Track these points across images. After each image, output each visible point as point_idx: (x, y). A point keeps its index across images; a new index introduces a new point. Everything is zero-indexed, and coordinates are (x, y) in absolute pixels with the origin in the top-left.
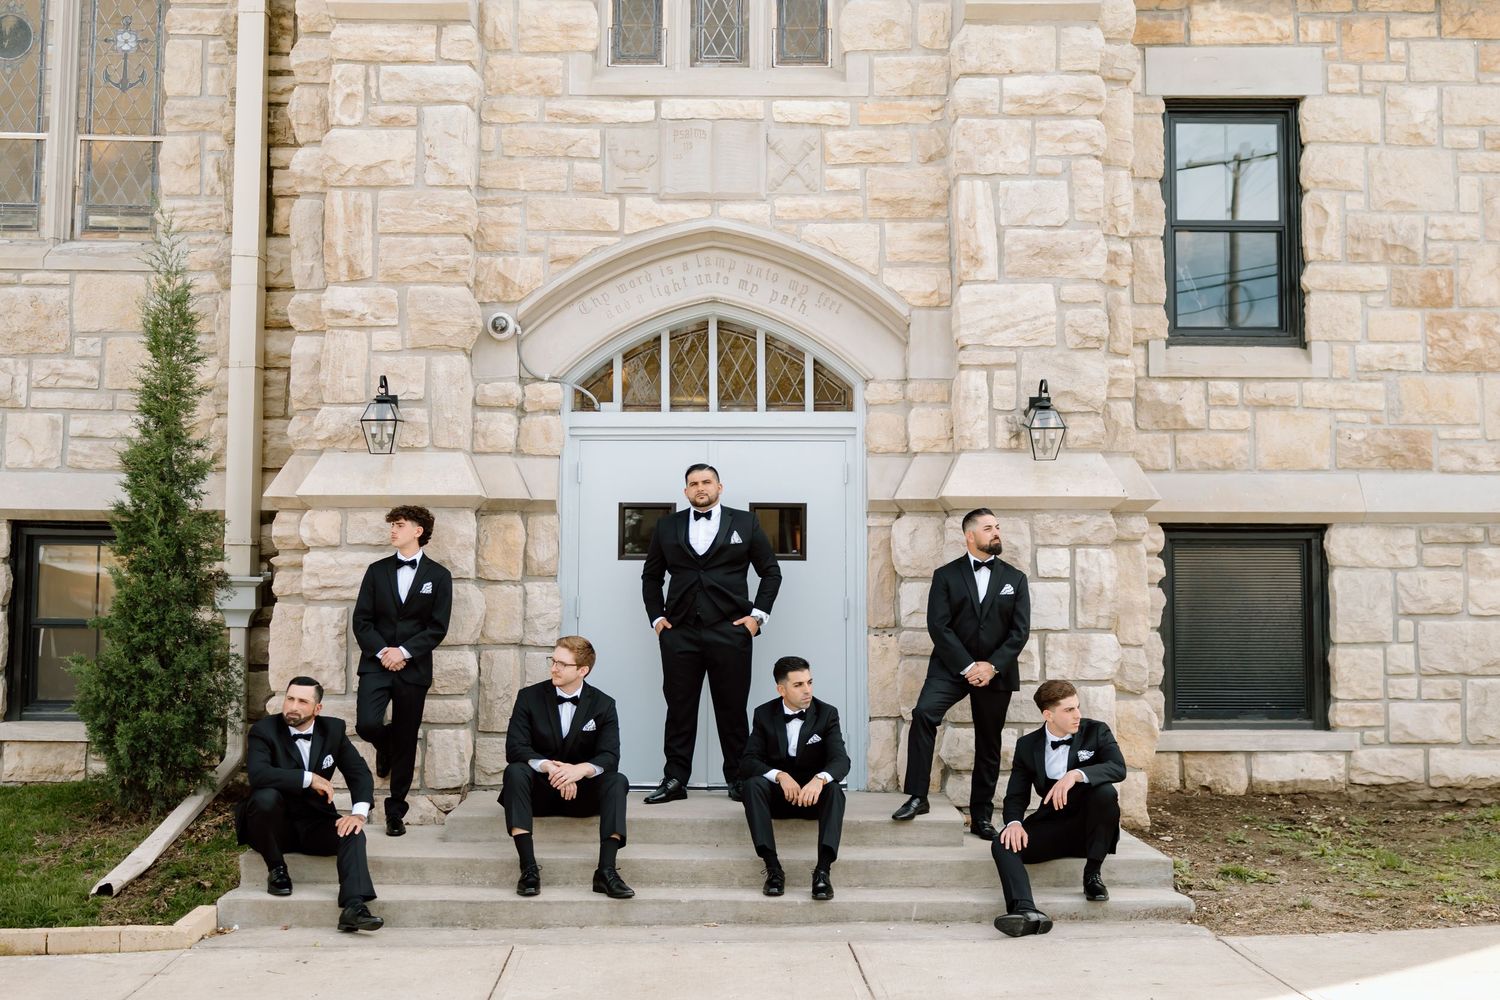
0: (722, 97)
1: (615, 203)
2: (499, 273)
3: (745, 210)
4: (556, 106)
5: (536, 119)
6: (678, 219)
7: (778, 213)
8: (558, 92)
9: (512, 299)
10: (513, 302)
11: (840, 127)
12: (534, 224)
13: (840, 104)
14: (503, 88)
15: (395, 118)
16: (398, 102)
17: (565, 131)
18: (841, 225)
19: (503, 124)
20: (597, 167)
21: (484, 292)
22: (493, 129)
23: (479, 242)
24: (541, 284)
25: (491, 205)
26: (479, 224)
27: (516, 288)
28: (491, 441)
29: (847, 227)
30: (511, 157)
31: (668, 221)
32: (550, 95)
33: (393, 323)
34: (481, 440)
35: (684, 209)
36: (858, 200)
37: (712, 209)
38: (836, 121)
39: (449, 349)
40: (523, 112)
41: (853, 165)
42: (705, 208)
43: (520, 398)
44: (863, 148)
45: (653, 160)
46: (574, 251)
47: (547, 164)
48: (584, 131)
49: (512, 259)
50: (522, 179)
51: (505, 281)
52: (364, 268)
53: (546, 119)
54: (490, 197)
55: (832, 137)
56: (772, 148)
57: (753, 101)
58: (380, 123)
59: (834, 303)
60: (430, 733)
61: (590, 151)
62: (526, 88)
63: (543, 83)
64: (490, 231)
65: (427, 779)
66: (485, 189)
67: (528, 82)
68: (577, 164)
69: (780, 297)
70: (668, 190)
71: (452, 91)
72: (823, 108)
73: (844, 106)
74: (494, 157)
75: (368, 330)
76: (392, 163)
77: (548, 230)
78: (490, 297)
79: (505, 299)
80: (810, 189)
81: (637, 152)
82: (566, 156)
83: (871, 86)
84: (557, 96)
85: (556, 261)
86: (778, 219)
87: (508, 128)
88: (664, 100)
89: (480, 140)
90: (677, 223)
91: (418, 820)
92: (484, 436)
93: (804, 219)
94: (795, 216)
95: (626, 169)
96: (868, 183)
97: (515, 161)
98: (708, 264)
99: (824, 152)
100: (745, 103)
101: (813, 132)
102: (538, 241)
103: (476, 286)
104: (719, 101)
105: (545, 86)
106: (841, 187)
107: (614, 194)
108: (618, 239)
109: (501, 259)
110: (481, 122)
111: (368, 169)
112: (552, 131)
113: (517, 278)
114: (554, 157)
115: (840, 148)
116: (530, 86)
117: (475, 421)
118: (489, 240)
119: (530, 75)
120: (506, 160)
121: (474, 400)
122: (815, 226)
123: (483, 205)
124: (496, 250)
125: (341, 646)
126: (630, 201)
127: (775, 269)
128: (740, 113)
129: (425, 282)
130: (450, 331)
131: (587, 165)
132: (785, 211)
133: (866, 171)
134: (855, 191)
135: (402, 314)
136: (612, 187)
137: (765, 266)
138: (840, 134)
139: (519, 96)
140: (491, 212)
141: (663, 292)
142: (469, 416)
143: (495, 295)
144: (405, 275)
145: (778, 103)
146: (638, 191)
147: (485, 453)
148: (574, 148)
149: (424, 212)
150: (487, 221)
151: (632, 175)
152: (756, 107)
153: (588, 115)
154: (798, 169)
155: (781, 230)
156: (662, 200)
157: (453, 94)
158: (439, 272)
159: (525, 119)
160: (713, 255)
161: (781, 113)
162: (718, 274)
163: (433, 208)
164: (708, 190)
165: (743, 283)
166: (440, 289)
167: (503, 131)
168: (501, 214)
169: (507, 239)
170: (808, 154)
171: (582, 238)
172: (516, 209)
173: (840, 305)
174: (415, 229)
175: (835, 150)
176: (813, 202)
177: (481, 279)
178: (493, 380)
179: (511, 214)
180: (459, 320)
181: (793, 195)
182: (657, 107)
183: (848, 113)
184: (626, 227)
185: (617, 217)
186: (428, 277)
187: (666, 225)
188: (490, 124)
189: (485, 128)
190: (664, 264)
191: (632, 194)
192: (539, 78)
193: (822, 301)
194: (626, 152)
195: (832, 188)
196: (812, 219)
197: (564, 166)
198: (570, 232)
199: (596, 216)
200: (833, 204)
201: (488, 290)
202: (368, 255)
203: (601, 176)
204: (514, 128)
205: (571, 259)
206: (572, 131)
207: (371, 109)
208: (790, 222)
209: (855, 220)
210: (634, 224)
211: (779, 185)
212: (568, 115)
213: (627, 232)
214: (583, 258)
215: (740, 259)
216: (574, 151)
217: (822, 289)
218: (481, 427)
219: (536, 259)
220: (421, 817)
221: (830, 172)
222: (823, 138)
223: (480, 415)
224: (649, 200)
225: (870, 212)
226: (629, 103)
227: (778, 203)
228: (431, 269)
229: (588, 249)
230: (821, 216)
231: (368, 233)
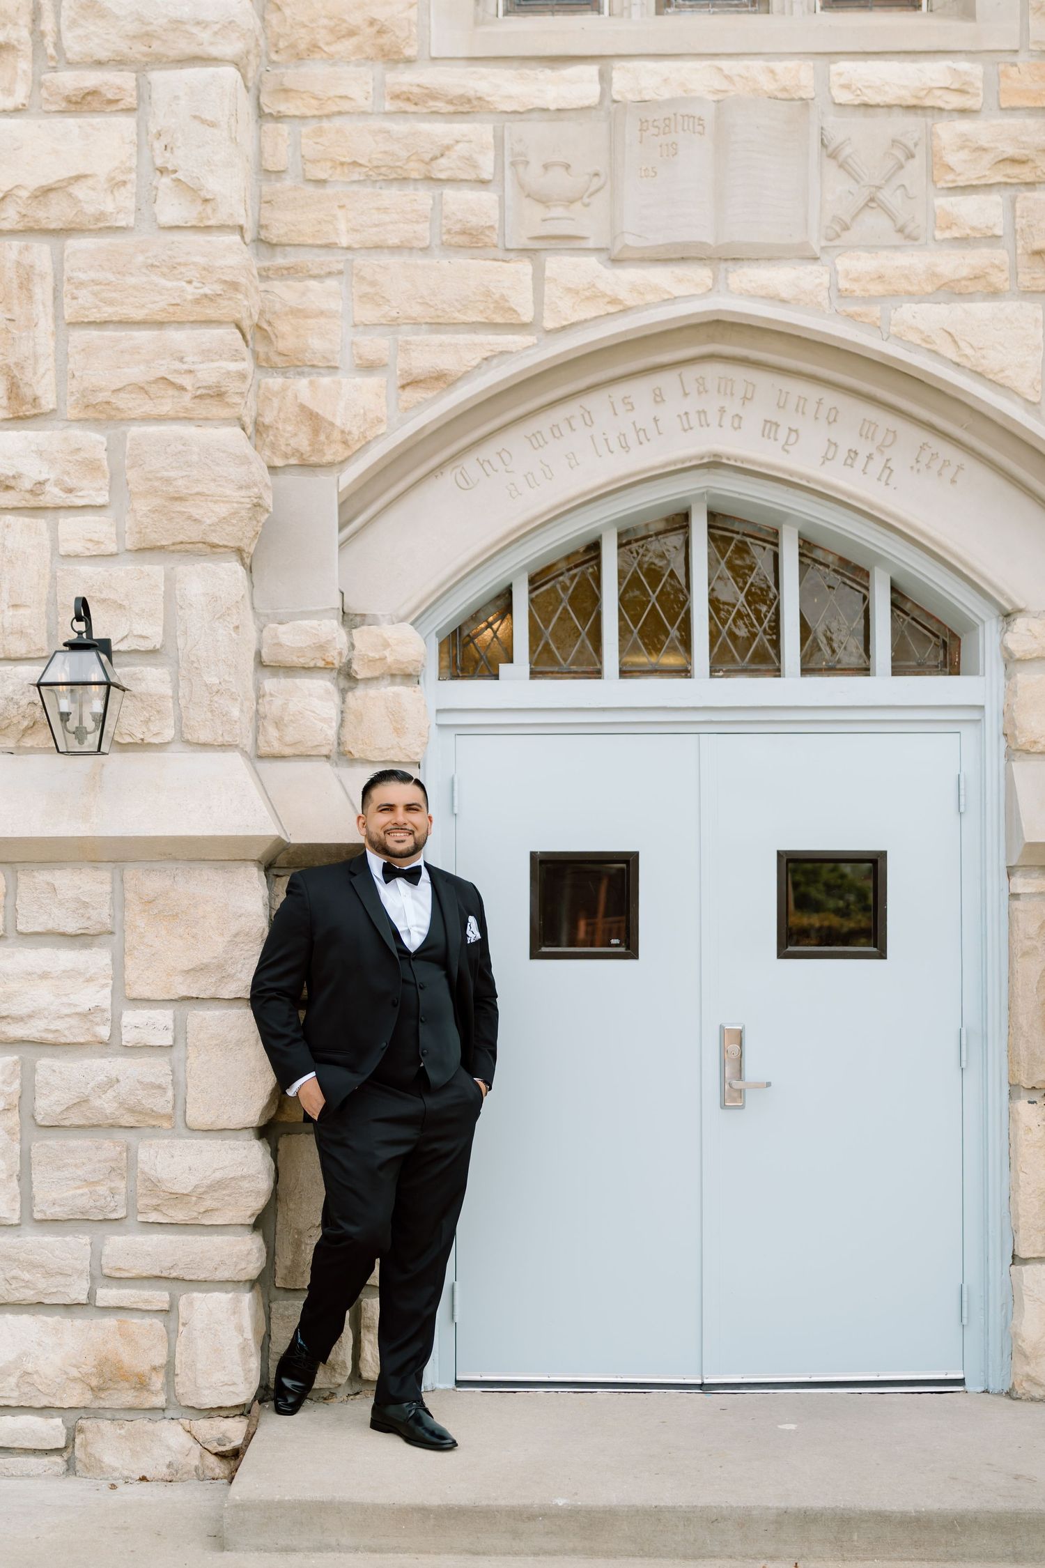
0: (730, 55)
1: (524, 268)
2: (303, 407)
3: (780, 277)
4: (406, 78)
5: (366, 105)
6: (650, 298)
7: (843, 284)
8: (409, 52)
9: (328, 458)
10: (331, 465)
11: (964, 112)
12: (368, 314)
13: (963, 65)
14: (302, 46)
15: (94, 93)
16: (99, 64)
17: (425, 127)
18: (966, 306)
19: (303, 118)
20: (487, 198)
21: (273, 446)
22: (284, 128)
23: (261, 349)
24: (383, 429)
25: (282, 277)
26: (262, 313)
27: (336, 435)
28: (291, 734)
29: (981, 309)
30: (321, 183)
31: (630, 303)
32: (393, 58)
33: (100, 501)
34: (272, 732)
35: (661, 277)
36: (1000, 255)
37: (715, 280)
38: (955, 101)
39: (213, 549)
40: (341, 91)
41: (989, 187)
42: (702, 274)
43: (345, 652)
44: (1011, 151)
45: (596, 183)
46: (446, 362)
47: (392, 195)
48: (460, 128)
49: (326, 381)
50: (342, 226)
51: (313, 420)
52: (39, 393)
53: (389, 106)
54: (280, 261)
55: (948, 131)
56: (833, 156)
57: (791, 64)
58: (64, 104)
59: (946, 463)
60: (183, 1301)
61: (475, 166)
62: (348, 45)
63: (380, 32)
64: (283, 327)
65: (179, 1389)
66: (272, 246)
67: (351, 33)
68: (449, 193)
69: (842, 454)
70: (630, 240)
71: (205, 36)
72: (934, 72)
73: (972, 70)
74: (288, 182)
75: (50, 514)
76: (90, 182)
77: (393, 324)
78: (286, 456)
79: (314, 459)
80: (906, 235)
81: (567, 167)
82: (429, 179)
83: (1025, 29)
84: (409, 61)
85: (411, 383)
86: (842, 294)
87: (313, 124)
88: (618, 64)
89: (261, 152)
90: (648, 306)
91: (164, 1471)
92: (278, 724)
93: (895, 294)
94: (876, 289)
95: (543, 200)
96: (1021, 222)
97: (329, 191)
98: (702, 390)
99: (935, 163)
100: (779, 66)
101: (910, 126)
102: (376, 345)
103: (259, 430)
104: (725, 64)
105: (385, 40)
106: (969, 231)
107: (524, 251)
108: (529, 340)
109: (303, 382)
110: (261, 115)
111: (45, 192)
112: (399, 127)
113: (339, 416)
114: (405, 180)
115: (964, 155)
116: (354, 41)
117: (260, 696)
118: (281, 345)
119: (356, 19)
120: (310, 189)
121: (258, 654)
122: (914, 307)
123: (268, 278)
124: (295, 364)
125: (10, 1132)
126: (555, 265)
127: (831, 399)
128: (768, 85)
129: (160, 419)
130: (210, 513)
131: (470, 196)
132: (856, 280)
133: (1013, 202)
134: (993, 239)
135: (116, 481)
136: (518, 239)
137: (812, 393)
138: (964, 126)
139: (332, 59)
140: (285, 292)
141: (614, 444)
142: (250, 684)
143: (297, 452)
144: (121, 405)
145: (844, 67)
146: (568, 242)
147: (282, 757)
148: (442, 161)
149: (155, 278)
150: (278, 307)
151: (558, 211)
152: (800, 75)
153: (471, 94)
154: (885, 195)
155: (851, 317)
156: (616, 261)
157: (206, 42)
158: (187, 397)
159: (345, 106)
160: (712, 371)
161: (847, 87)
162: (722, 410)
163: (172, 268)
164: (710, 240)
165: (770, 427)
166: (189, 431)
167: (304, 130)
168: (304, 294)
169: (316, 343)
170: (901, 167)
171: (463, 338)
172: (331, 283)
173: (960, 468)
174: (139, 315)
175: (953, 159)
176: (911, 260)
177: (267, 420)
178: (293, 617)
179: (322, 294)
180: (229, 491)
181: (871, 248)
182: (604, 78)
183: (979, 84)
184: (546, 314)
185: (529, 296)
186: (166, 407)
187: (625, 310)
188: (279, 118)
189: (269, 126)
190: (619, 391)
191: (556, 251)
192: (372, 22)
193: (925, 459)
194: (546, 167)
195: (947, 234)
196: (910, 295)
197: (423, 197)
198: (437, 326)
199: (488, 294)
200: (954, 264)
201: (282, 442)
202: (47, 365)
203: (495, 214)
204: (325, 124)
205: (440, 380)
206: (439, 130)
207: (44, 77)
208: (869, 300)
209: (994, 294)
210: (563, 309)
211: (846, 228)
212: (432, 95)
213: (549, 324)
214: (466, 376)
215: (763, 380)
216: (443, 168)
217: (923, 436)
218: (273, 707)
219: (373, 382)
220: (170, 1465)
221: (944, 203)
222: (931, 134)
223: (270, 684)
224: (592, 261)
225: (1025, 279)
226: (548, 72)
227: (843, 263)
228: (171, 392)
229: (474, 358)
230: (929, 289)
231: (46, 324)
